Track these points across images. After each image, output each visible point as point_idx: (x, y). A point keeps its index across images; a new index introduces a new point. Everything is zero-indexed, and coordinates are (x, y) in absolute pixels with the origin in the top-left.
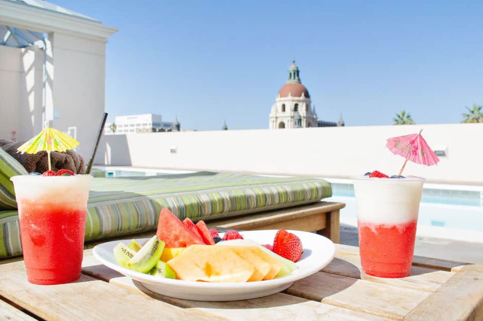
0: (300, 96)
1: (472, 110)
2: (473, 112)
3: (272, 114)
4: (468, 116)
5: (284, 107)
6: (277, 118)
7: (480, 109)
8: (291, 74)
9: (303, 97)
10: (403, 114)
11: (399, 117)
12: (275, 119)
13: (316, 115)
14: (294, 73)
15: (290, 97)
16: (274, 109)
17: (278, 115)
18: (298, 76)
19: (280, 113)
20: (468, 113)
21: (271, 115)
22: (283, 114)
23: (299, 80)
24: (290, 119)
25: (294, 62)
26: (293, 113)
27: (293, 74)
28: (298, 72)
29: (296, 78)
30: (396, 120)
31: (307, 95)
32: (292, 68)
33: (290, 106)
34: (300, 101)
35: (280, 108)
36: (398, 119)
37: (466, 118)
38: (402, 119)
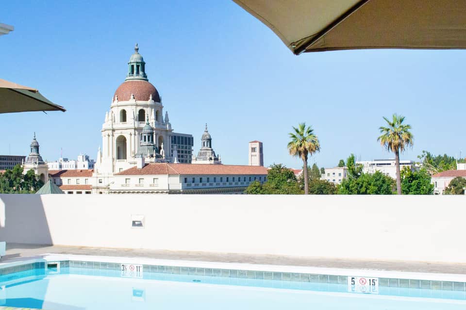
0: (147, 99)
1: (392, 122)
2: (393, 125)
3: (107, 125)
4: (388, 130)
5: (124, 114)
6: (113, 130)
7: (401, 121)
8: (133, 66)
9: (150, 102)
10: (303, 128)
11: (297, 131)
12: (110, 132)
13: (170, 126)
14: (138, 66)
15: (132, 101)
16: (110, 118)
17: (115, 127)
18: (143, 70)
19: (119, 124)
20: (387, 126)
21: (105, 126)
22: (122, 125)
23: (145, 76)
24: (133, 131)
25: (137, 50)
26: (137, 124)
27: (135, 67)
28: (143, 64)
29: (141, 73)
30: (294, 136)
31: (157, 98)
32: (134, 58)
33: (132, 113)
34: (147, 106)
35: (118, 117)
36: (295, 133)
37: (385, 132)
38: (302, 135)
